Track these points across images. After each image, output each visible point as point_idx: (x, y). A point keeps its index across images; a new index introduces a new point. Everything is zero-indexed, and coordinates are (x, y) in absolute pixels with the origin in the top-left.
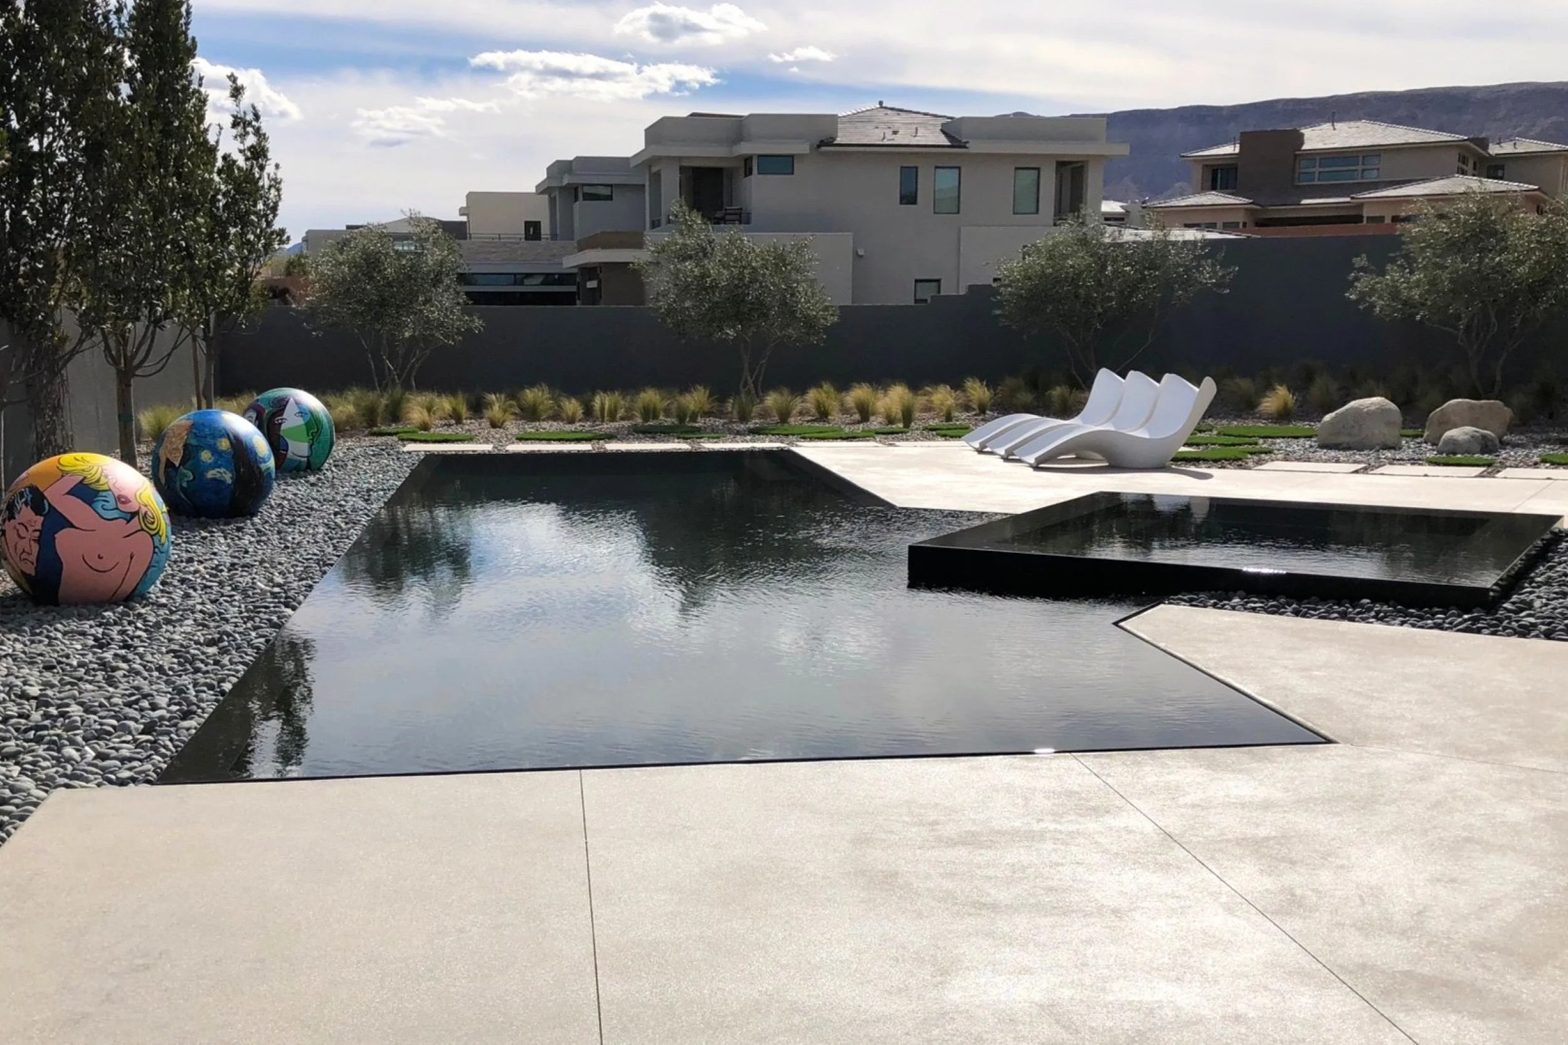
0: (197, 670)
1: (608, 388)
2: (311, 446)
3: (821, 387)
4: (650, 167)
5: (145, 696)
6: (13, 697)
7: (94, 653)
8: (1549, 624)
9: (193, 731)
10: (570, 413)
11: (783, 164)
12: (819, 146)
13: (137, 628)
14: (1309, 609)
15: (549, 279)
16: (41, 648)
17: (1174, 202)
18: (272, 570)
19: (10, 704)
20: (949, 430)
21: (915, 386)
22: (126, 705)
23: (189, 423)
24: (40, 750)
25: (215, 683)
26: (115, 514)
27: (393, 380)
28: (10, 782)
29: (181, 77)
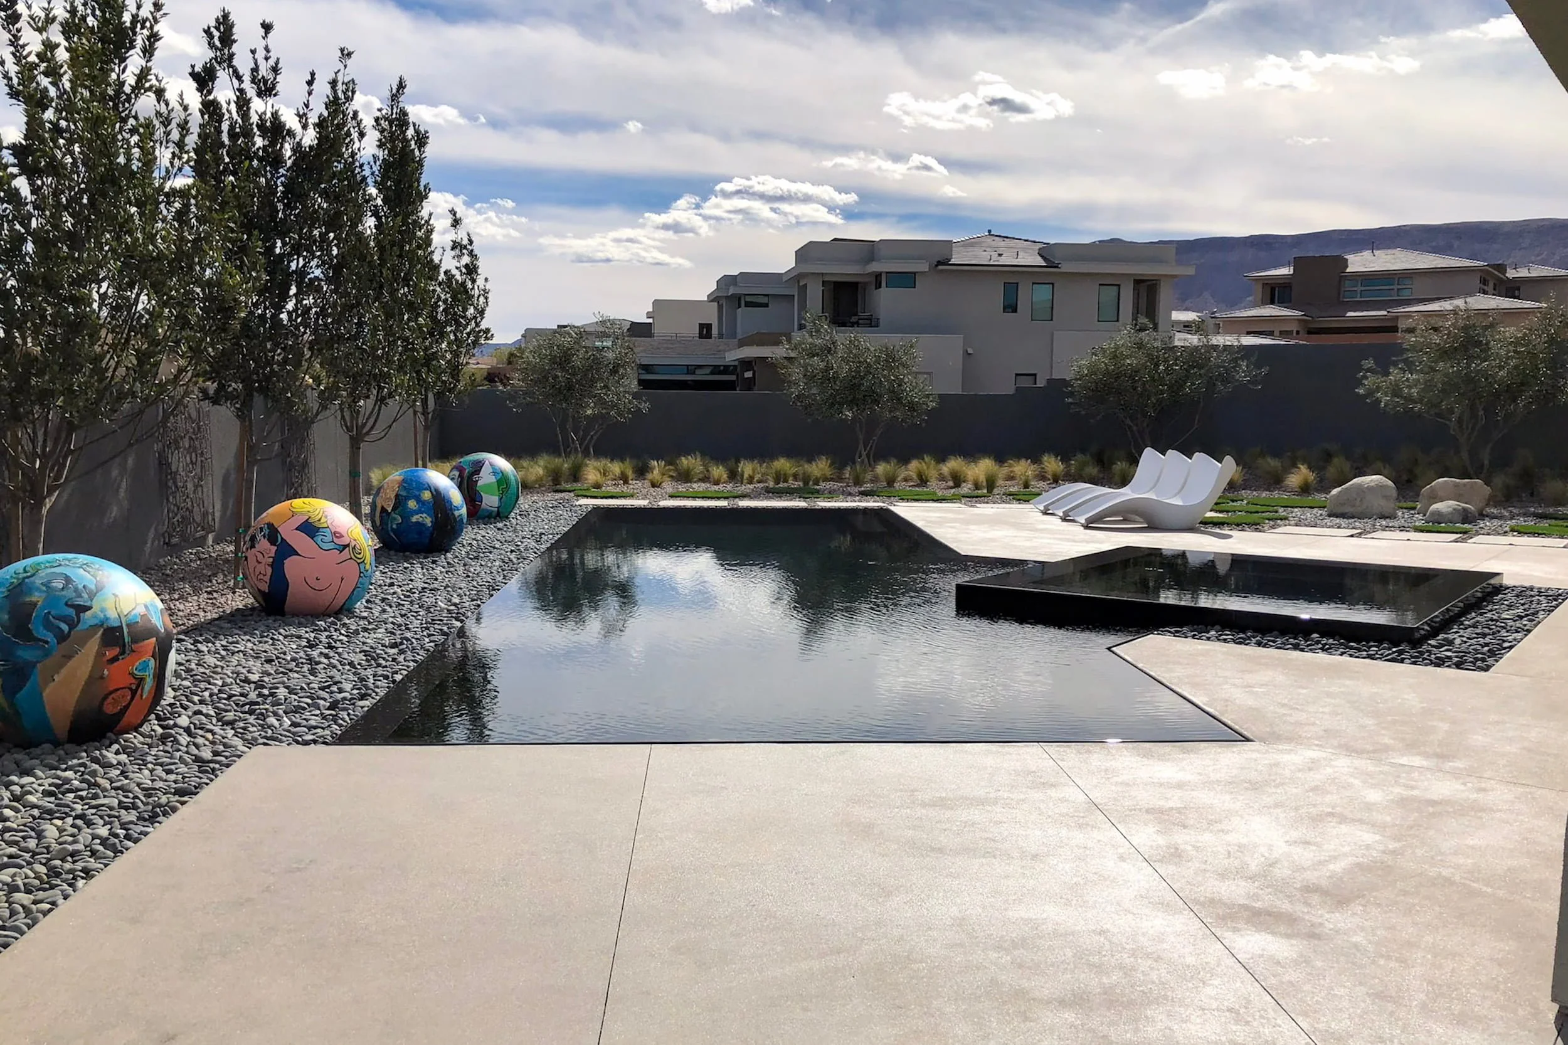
0: (379, 665)
1: (751, 457)
2: (500, 499)
3: (923, 459)
4: (798, 282)
5: (336, 683)
6: (238, 681)
7: (305, 652)
8: (1461, 657)
9: (366, 709)
10: (716, 477)
11: (907, 280)
12: (937, 266)
13: (341, 634)
14: (1269, 641)
15: (716, 370)
16: (266, 647)
17: (1238, 314)
18: (452, 593)
19: (235, 686)
20: (1024, 496)
21: (1000, 460)
22: (319, 688)
23: (401, 478)
24: (251, 719)
25: (390, 675)
26: (331, 546)
27: (576, 449)
28: (225, 740)
29: (412, 213)
